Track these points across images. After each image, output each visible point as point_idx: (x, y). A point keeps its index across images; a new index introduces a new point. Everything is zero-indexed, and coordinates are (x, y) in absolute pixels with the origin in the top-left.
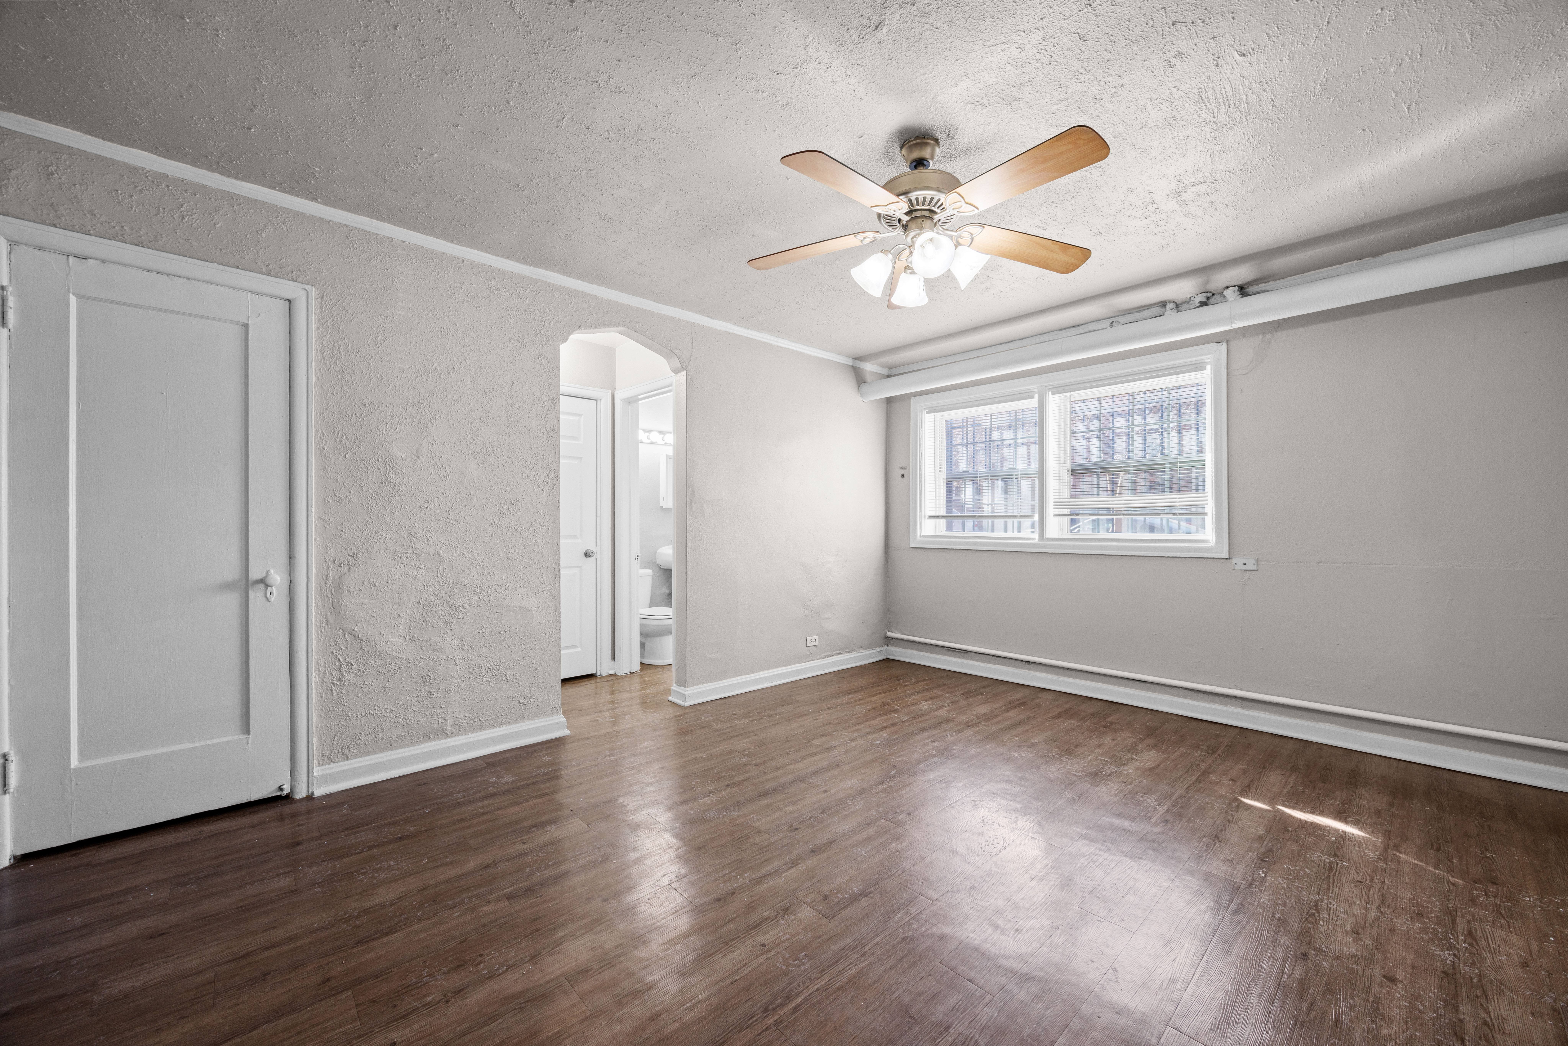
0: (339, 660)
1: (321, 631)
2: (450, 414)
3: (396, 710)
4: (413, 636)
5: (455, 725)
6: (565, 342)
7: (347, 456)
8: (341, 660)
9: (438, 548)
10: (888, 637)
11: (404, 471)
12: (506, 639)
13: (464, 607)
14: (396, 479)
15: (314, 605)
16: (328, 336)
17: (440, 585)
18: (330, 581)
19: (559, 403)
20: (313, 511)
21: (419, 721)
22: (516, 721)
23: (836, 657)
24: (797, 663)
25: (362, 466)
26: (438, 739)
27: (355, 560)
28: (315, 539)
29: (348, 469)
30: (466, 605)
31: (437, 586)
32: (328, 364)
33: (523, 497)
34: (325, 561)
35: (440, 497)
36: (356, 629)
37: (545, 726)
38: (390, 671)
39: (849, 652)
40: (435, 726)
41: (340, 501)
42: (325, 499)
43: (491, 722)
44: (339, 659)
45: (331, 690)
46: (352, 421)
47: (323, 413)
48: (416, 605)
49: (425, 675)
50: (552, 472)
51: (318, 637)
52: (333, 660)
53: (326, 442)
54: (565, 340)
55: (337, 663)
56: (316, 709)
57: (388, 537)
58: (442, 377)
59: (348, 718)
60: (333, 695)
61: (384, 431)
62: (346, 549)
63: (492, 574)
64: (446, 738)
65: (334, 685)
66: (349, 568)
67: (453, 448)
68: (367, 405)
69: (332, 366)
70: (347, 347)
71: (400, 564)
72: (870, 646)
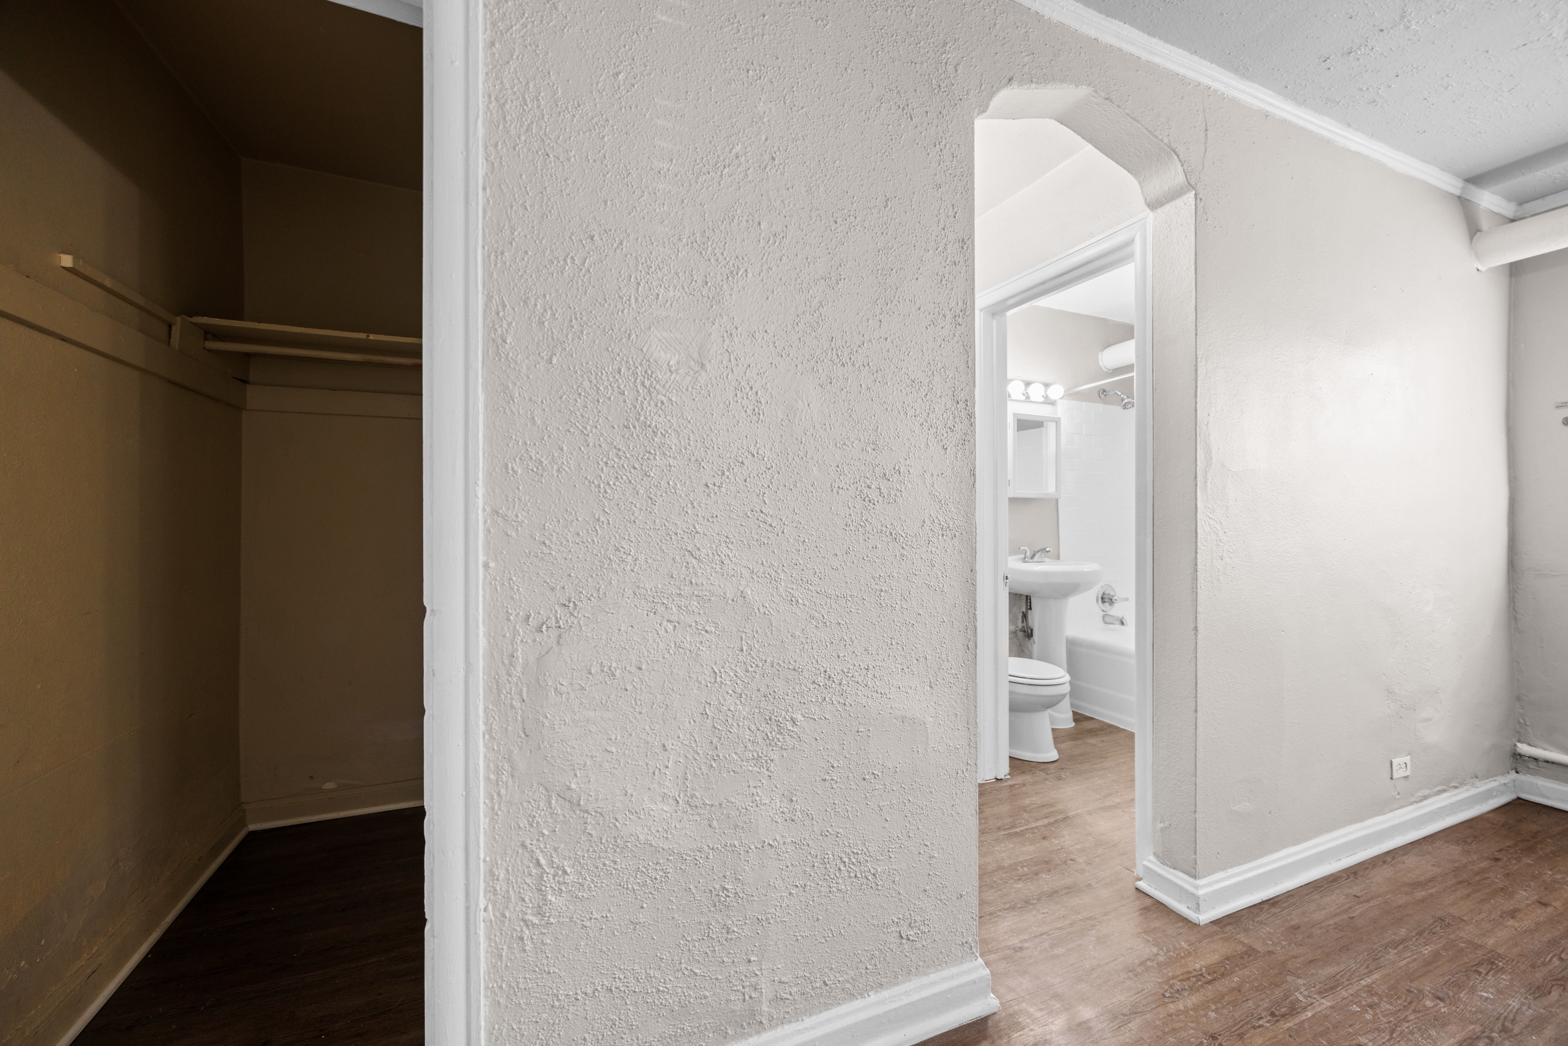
0: (538, 864)
1: (499, 794)
2: (765, 267)
3: (658, 974)
4: (693, 796)
5: (778, 999)
6: (984, 111)
7: (554, 361)
8: (543, 861)
9: (743, 583)
10: (1520, 755)
11: (674, 399)
12: (876, 793)
13: (793, 721)
14: (656, 417)
15: (482, 728)
16: (513, 65)
17: (747, 671)
18: (519, 669)
19: (973, 249)
20: (480, 495)
21: (705, 997)
22: (894, 981)
23: (1437, 798)
24: (1377, 815)
25: (586, 384)
26: (744, 1036)
27: (572, 614)
28: (486, 566)
29: (557, 391)
30: (800, 717)
31: (741, 673)
32: (513, 132)
33: (908, 462)
34: (509, 620)
35: (746, 462)
36: (573, 786)
37: (951, 990)
38: (645, 884)
39: (1456, 787)
40: (738, 1007)
41: (540, 471)
42: (506, 467)
43: (848, 985)
44: (538, 861)
45: (522, 939)
46: (566, 275)
47: (502, 253)
48: (698, 720)
49: (718, 886)
50: (961, 405)
51: (493, 809)
52: (526, 862)
53: (510, 324)
54: (983, 109)
55: (534, 871)
56: (487, 988)
57: (642, 557)
58: (750, 178)
59: (557, 1004)
60: (524, 951)
61: (633, 301)
62: (553, 589)
63: (849, 642)
64: (758, 1033)
65: (527, 926)
66: (560, 636)
67: (771, 345)
68: (596, 237)
69: (523, 138)
70: (555, 93)
71: (665, 623)
72: (1489, 775)
